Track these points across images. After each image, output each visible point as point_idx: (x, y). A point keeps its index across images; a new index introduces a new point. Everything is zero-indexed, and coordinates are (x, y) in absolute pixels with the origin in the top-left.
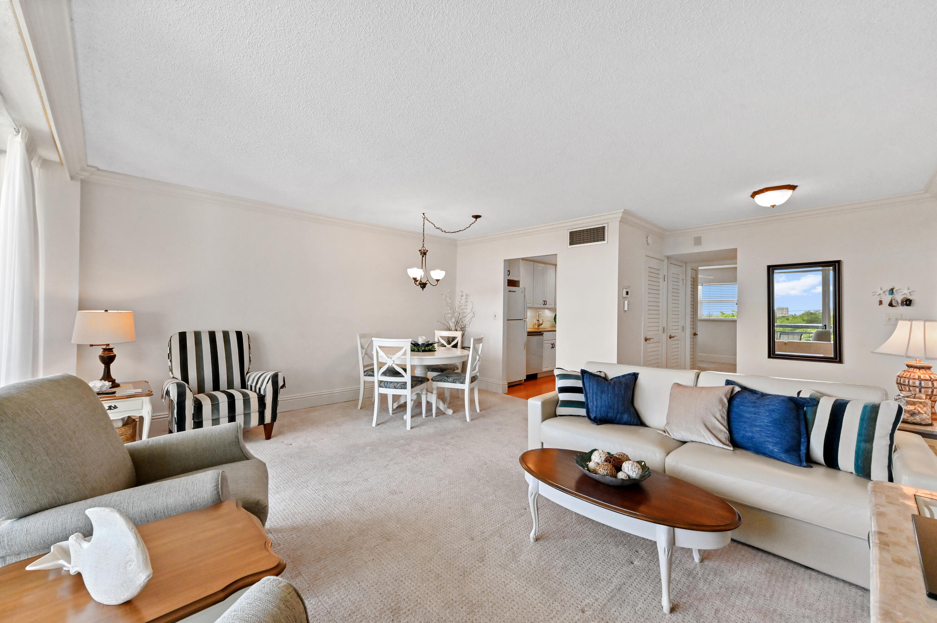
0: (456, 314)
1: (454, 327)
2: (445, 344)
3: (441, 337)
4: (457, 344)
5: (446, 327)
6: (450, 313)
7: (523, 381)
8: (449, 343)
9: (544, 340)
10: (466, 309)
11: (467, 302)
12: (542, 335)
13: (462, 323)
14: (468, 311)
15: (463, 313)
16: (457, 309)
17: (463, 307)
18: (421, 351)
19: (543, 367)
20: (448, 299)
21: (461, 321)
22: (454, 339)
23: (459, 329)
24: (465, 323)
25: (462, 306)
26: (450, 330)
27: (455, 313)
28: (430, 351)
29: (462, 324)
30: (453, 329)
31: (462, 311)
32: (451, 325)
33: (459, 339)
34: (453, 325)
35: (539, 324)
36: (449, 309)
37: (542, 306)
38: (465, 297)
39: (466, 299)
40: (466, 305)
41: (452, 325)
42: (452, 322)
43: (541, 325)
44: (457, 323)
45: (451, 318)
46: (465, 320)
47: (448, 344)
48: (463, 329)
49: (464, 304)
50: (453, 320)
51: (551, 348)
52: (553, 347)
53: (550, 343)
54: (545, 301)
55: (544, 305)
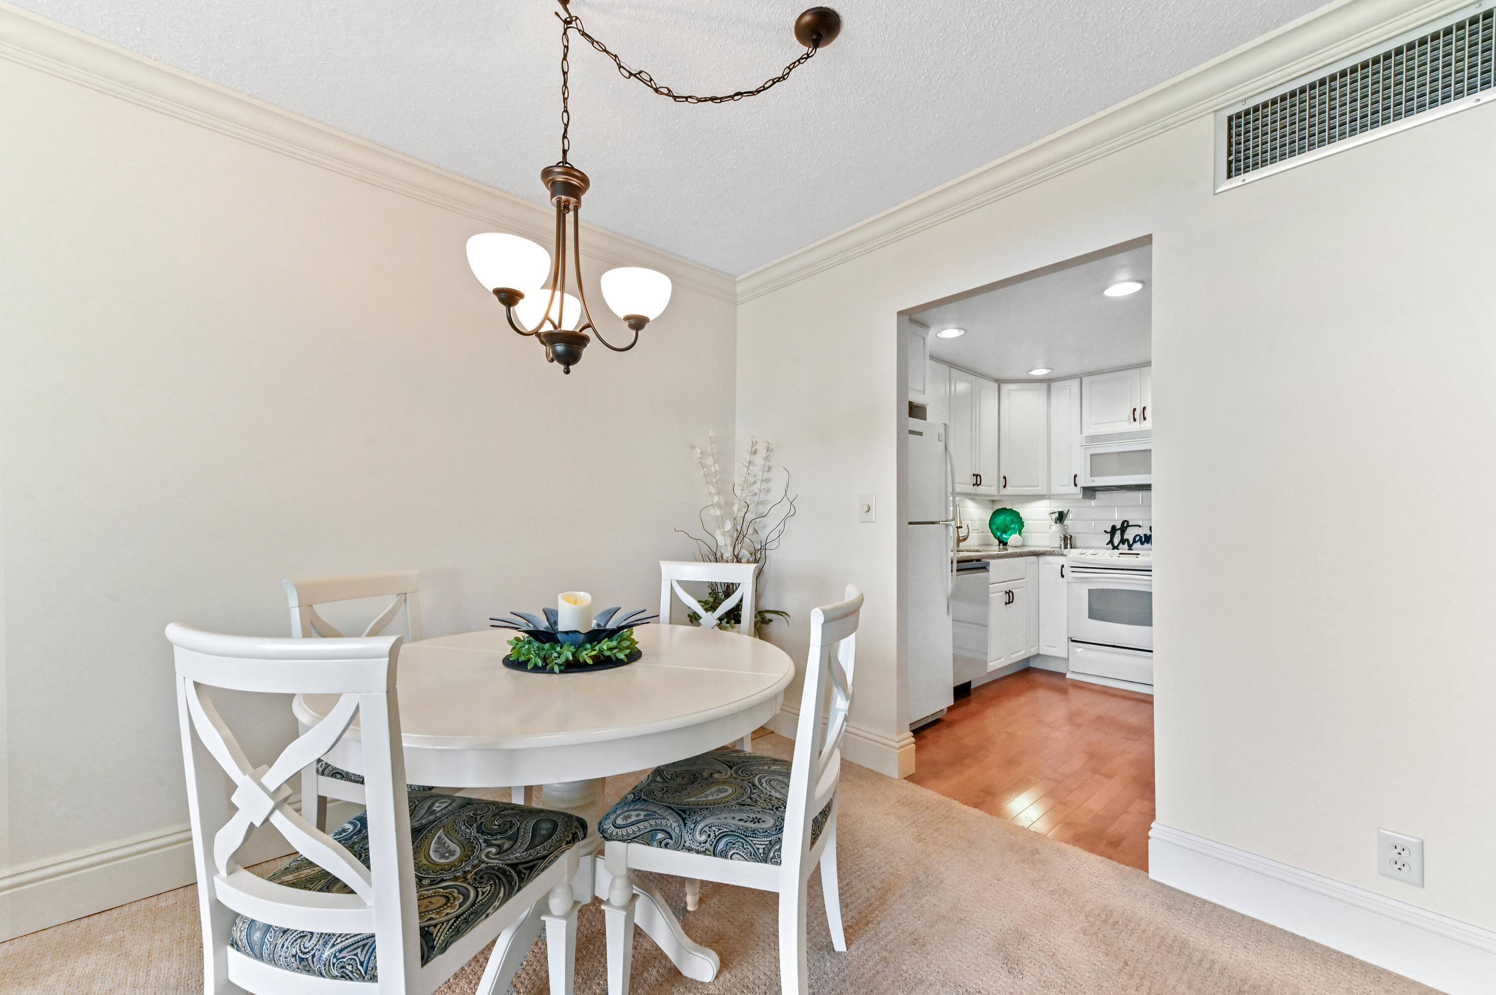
0: (736, 508)
1: (730, 549)
2: (698, 609)
3: (685, 585)
4: (738, 607)
5: (705, 550)
6: (718, 505)
7: (946, 710)
8: (712, 607)
9: (991, 581)
10: (768, 491)
11: (770, 468)
12: (985, 568)
13: (755, 535)
14: (776, 494)
15: (758, 504)
16: (738, 491)
17: (758, 485)
18: (556, 669)
19: (989, 658)
20: (710, 461)
21: (751, 531)
22: (729, 590)
23: (745, 553)
24: (763, 535)
25: (755, 482)
26: (717, 558)
27: (733, 505)
28: (603, 662)
29: (754, 538)
30: (728, 554)
31: (756, 499)
32: (721, 541)
33: (746, 592)
34: (729, 541)
35: (959, 537)
36: (713, 491)
37: (970, 489)
38: (762, 453)
39: (767, 458)
40: (768, 480)
41: (724, 543)
42: (724, 534)
43: (965, 540)
44: (739, 536)
45: (720, 521)
46: (764, 527)
47: (706, 610)
48: (758, 557)
49: (760, 477)
50: (728, 526)
51: (1006, 603)
52: (1011, 601)
53: (1002, 591)
54: (978, 475)
55: (974, 485)
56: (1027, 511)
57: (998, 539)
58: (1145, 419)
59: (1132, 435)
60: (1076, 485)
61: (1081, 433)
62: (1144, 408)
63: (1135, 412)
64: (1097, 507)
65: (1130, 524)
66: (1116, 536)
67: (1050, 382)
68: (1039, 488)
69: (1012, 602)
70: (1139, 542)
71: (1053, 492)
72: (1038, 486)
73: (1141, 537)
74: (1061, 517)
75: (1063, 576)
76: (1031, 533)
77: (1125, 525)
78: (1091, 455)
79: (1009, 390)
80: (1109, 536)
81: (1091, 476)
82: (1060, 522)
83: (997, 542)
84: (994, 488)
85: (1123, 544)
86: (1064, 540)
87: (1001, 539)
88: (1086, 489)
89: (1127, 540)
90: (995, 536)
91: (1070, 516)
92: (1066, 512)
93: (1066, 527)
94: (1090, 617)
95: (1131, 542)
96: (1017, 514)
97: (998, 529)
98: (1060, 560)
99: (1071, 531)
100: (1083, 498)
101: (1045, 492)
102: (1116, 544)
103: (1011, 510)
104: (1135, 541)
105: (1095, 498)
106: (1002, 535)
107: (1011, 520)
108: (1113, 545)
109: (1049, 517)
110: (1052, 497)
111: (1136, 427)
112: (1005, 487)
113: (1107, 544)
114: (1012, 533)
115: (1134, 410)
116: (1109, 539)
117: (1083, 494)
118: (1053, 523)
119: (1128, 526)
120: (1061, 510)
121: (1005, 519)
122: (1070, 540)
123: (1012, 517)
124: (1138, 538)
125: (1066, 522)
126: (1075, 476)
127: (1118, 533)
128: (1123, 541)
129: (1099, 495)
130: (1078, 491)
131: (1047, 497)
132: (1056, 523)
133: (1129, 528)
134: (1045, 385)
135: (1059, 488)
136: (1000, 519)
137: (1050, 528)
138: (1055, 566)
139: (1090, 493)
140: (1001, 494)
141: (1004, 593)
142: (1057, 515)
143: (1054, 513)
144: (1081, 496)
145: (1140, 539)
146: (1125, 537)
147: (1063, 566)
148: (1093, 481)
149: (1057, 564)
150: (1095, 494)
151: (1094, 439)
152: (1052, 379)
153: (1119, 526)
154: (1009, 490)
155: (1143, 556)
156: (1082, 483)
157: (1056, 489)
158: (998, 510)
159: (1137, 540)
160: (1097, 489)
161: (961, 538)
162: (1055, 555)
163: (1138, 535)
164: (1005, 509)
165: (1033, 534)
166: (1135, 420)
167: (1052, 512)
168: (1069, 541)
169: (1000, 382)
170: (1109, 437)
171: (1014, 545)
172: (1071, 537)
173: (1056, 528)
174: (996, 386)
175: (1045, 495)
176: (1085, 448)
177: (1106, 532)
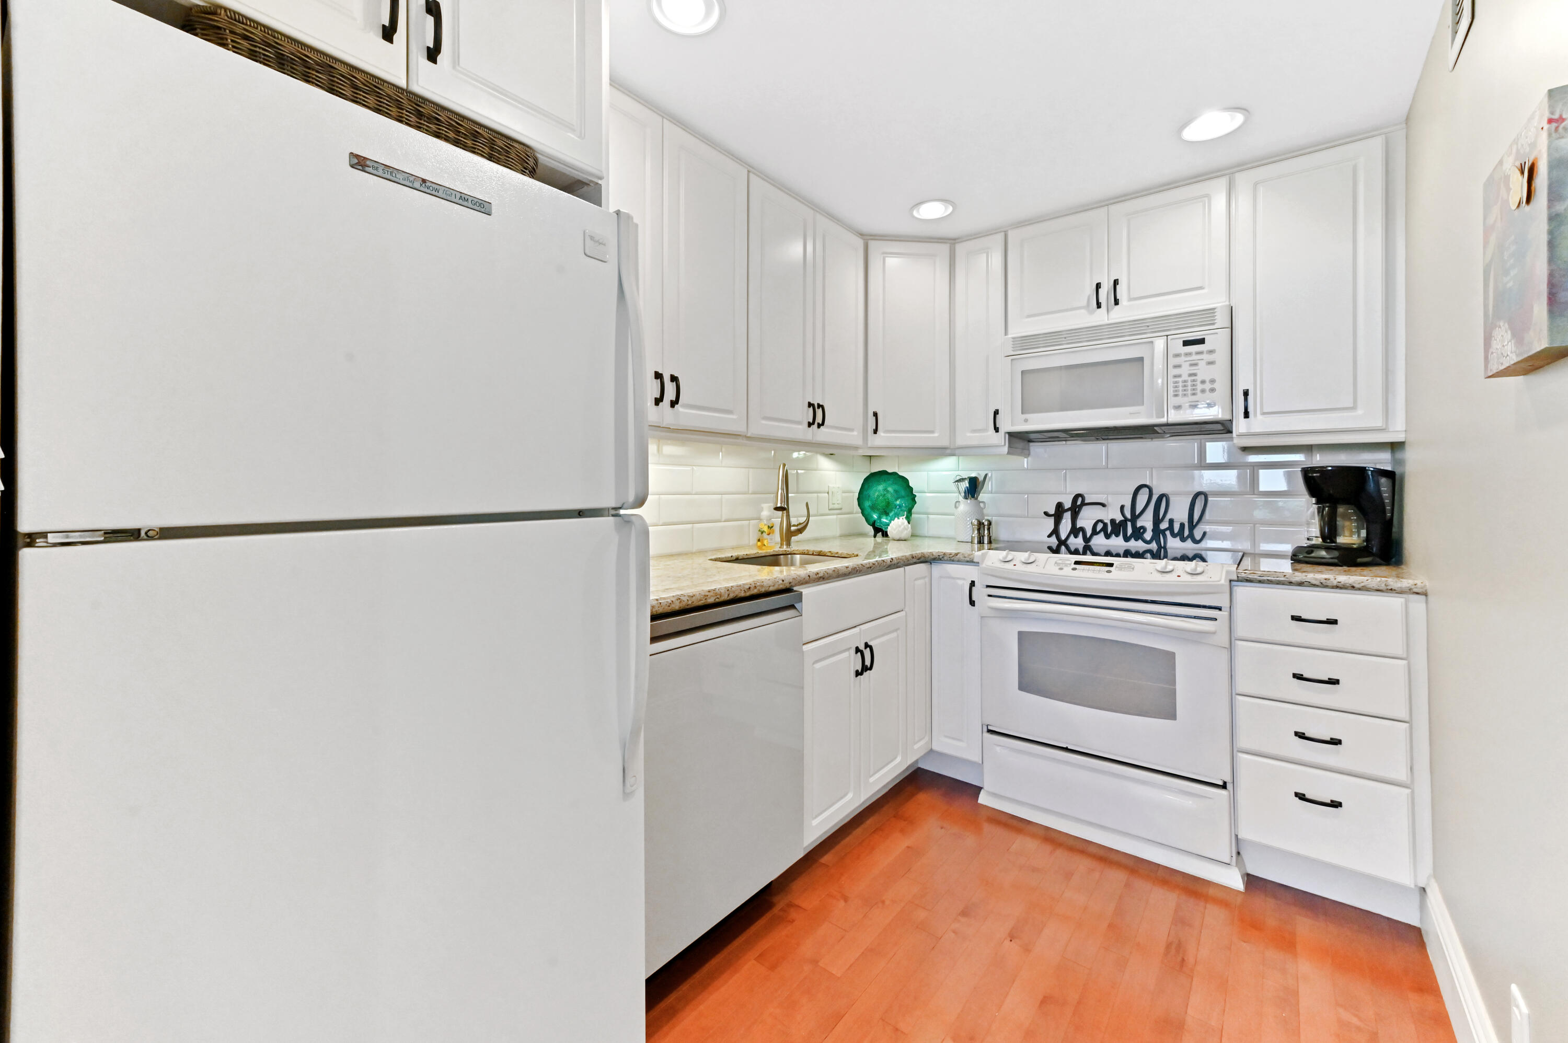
12: (792, 607)
35: (789, 525)
37: (802, 432)
43: (800, 531)
51: (858, 674)
52: (868, 663)
53: (848, 649)
54: (819, 406)
55: (810, 425)
56: (917, 478)
57: (873, 525)
58: (1116, 302)
59: (1094, 333)
60: (997, 430)
61: (1006, 334)
62: (1116, 282)
63: (1100, 290)
64: (1030, 470)
65: (1086, 501)
66: (1064, 521)
67: (955, 244)
68: (936, 435)
69: (871, 668)
70: (1102, 534)
71: (960, 442)
72: (932, 432)
73: (1105, 525)
74: (973, 487)
75: (972, 603)
76: (927, 514)
77: (1079, 503)
78: (1023, 372)
79: (884, 253)
80: (1051, 522)
81: (1022, 413)
82: (973, 497)
83: (871, 530)
84: (855, 433)
85: (1076, 537)
86: (979, 530)
87: (877, 525)
88: (1012, 435)
89: (1082, 529)
90: (867, 520)
91: (988, 486)
92: (981, 479)
93: (982, 505)
94: (1022, 687)
95: (1089, 534)
96: (905, 480)
97: (873, 508)
98: (967, 573)
99: (989, 514)
100: (1009, 453)
101: (945, 442)
102: (1063, 537)
103: (895, 474)
104: (1095, 532)
105: (1029, 455)
106: (880, 518)
107: (896, 491)
108: (1058, 538)
109: (953, 487)
110: (957, 452)
111: (1101, 317)
112: (875, 431)
113: (1049, 536)
114: (897, 515)
115: (1098, 286)
116: (1052, 527)
117: (1010, 447)
118: (961, 499)
119: (1084, 504)
120: (973, 475)
121: (885, 490)
122: (989, 529)
123: (896, 487)
124: (1100, 526)
125: (982, 496)
126: (996, 413)
127: (1067, 517)
128: (1075, 531)
129: (1036, 448)
130: (1000, 439)
131: (948, 451)
132: (966, 498)
133: (1085, 508)
134: (945, 248)
135: (969, 434)
136: (878, 490)
137: (956, 507)
138: (960, 582)
139: (1020, 444)
140: (870, 444)
141: (854, 650)
142: (966, 484)
143: (962, 480)
144: (1006, 449)
145: (1104, 529)
146: (1079, 524)
147: (973, 584)
148: (1026, 421)
149: (964, 579)
150: (1029, 446)
151: (1026, 343)
152: (958, 239)
153: (1068, 505)
154: (882, 439)
155: (1121, 568)
156: (1006, 426)
157: (965, 438)
158: (873, 475)
159: (1098, 530)
160: (1032, 436)
161: (793, 528)
162: (959, 561)
163: (1101, 521)
164: (884, 473)
165: (931, 516)
166: (1099, 305)
167: (958, 478)
168: (986, 532)
169: (868, 238)
170: (1053, 339)
171: (897, 538)
172: (990, 523)
173: (965, 506)
174: (859, 243)
175: (945, 448)
176: (1012, 360)
177: (1046, 514)
